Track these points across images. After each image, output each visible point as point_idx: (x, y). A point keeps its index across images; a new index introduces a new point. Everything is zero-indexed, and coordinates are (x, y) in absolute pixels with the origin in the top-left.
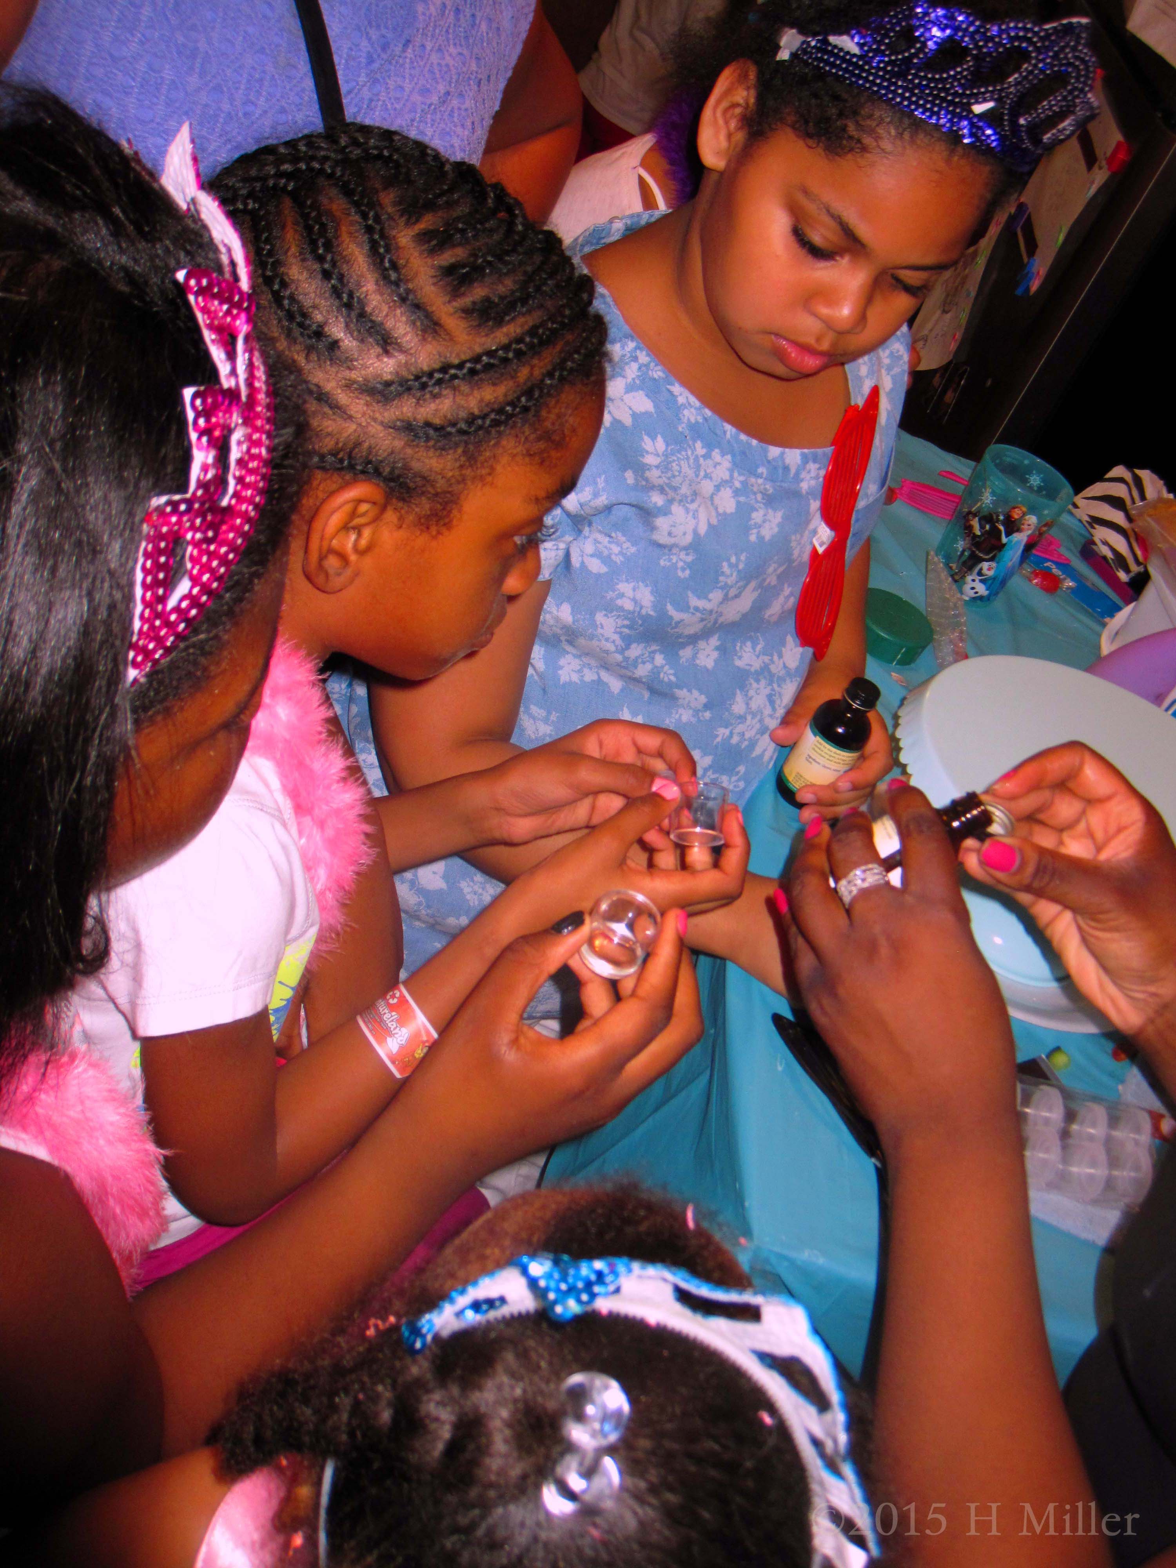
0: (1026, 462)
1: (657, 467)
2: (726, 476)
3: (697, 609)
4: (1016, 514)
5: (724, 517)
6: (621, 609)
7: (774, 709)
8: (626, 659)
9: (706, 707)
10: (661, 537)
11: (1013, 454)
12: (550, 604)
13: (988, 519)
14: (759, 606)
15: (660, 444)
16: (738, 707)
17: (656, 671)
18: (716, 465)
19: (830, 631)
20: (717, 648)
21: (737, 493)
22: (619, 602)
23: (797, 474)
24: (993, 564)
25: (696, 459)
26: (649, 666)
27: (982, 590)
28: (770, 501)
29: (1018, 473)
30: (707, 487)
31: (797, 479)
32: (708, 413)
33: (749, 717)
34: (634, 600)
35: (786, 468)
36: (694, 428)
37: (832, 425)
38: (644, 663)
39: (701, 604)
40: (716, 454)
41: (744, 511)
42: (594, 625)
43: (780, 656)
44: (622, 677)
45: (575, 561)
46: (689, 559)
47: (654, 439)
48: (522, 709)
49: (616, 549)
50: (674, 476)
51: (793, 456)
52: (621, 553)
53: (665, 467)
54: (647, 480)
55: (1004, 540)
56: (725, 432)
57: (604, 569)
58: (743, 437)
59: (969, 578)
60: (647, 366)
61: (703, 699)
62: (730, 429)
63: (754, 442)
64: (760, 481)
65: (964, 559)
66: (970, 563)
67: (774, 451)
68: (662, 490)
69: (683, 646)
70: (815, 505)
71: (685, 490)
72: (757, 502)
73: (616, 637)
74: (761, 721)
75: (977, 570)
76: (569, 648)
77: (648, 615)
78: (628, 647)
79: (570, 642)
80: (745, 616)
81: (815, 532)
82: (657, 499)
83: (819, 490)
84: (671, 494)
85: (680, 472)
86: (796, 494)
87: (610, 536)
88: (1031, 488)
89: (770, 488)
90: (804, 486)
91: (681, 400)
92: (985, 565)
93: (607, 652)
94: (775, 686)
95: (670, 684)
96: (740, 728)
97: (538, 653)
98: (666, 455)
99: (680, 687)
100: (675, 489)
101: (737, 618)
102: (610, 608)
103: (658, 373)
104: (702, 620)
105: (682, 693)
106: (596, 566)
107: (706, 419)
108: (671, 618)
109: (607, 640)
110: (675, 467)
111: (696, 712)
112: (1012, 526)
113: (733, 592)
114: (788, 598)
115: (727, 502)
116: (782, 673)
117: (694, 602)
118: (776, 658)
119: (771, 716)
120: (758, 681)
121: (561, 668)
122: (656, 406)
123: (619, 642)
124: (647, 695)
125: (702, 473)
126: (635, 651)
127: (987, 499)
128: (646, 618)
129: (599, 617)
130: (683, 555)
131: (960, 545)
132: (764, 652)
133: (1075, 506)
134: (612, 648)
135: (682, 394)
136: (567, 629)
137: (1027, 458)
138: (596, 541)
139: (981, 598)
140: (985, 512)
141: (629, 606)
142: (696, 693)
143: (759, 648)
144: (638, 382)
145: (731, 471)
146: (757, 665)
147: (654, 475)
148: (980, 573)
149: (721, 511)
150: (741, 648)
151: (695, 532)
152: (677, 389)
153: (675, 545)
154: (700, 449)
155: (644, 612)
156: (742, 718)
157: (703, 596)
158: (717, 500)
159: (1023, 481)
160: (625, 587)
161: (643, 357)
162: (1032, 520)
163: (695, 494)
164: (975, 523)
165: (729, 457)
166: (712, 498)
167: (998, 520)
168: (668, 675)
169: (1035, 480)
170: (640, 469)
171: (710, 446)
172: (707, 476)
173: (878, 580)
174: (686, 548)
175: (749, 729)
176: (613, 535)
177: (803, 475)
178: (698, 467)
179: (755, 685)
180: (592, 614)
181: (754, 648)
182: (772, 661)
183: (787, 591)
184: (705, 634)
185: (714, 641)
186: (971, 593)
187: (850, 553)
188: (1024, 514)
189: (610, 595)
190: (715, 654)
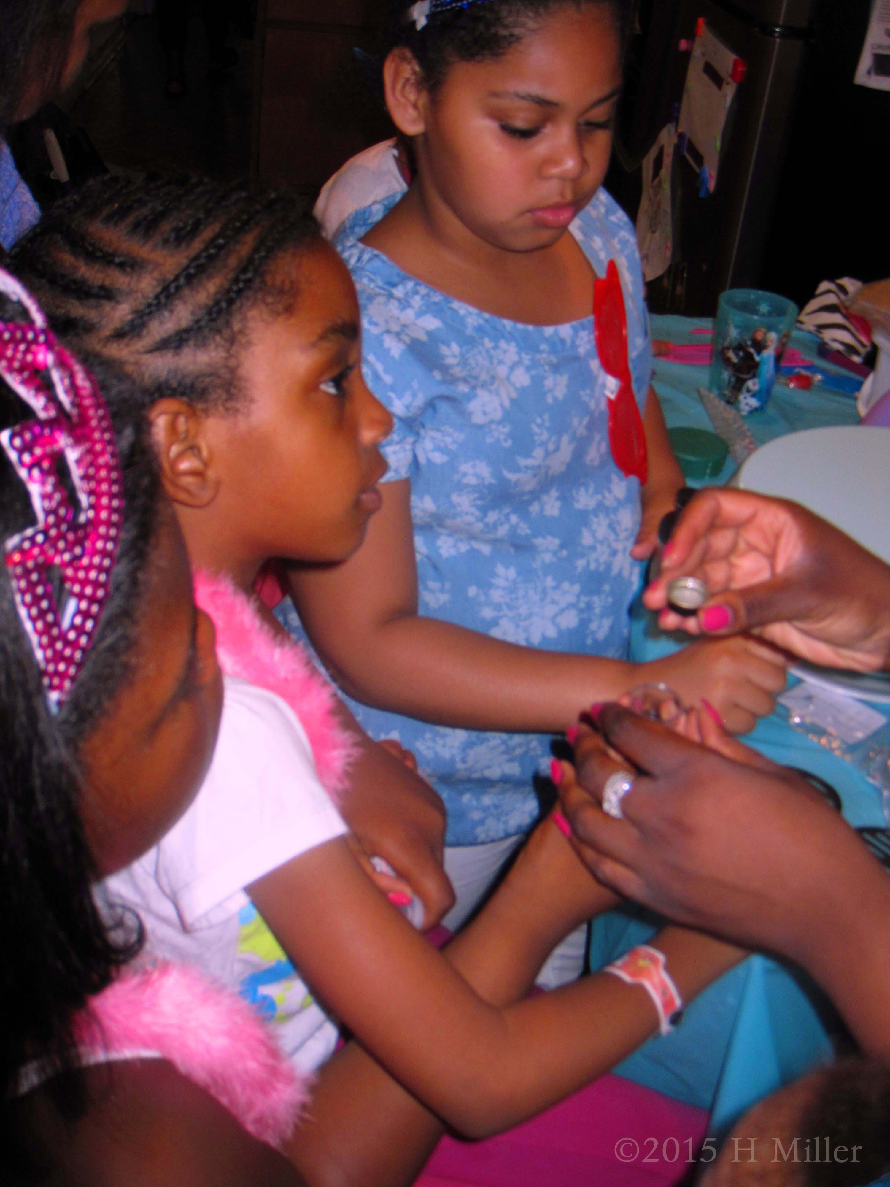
0: (753, 297)
1: (458, 365)
2: (516, 358)
3: (526, 467)
4: (759, 336)
5: (523, 391)
6: (467, 486)
7: (617, 534)
8: (487, 525)
9: (562, 546)
10: (478, 419)
11: (741, 295)
12: (414, 500)
13: (739, 347)
14: (579, 454)
15: (455, 348)
16: (587, 539)
17: (514, 529)
18: (505, 352)
19: (644, 459)
20: (558, 498)
21: (528, 369)
22: (465, 481)
23: (573, 342)
24: (756, 380)
25: (488, 351)
26: (506, 527)
27: (754, 402)
28: (556, 369)
29: (749, 308)
30: (502, 371)
31: (574, 346)
32: (487, 316)
33: (598, 546)
34: (476, 475)
35: (562, 341)
36: (479, 329)
37: (587, 298)
38: (502, 524)
39: (530, 462)
40: (503, 344)
41: (537, 382)
42: (453, 506)
43: (610, 491)
44: (487, 541)
45: (422, 459)
46: (507, 430)
47: (448, 346)
48: (421, 587)
49: (448, 440)
50: (473, 369)
51: (565, 330)
52: (454, 442)
53: (464, 362)
54: (452, 375)
55: (757, 358)
56: (504, 327)
57: (445, 459)
58: (520, 326)
59: (741, 397)
60: (428, 295)
61: (557, 541)
62: (508, 324)
63: (530, 328)
64: (544, 355)
65: (732, 384)
66: (738, 386)
67: (549, 330)
68: (465, 380)
69: (529, 503)
70: (595, 364)
71: (484, 377)
72: (545, 371)
73: (473, 510)
74: (609, 546)
75: (744, 389)
76: (441, 530)
77: (491, 484)
78: (485, 515)
79: (441, 525)
80: (569, 465)
81: (604, 386)
82: (463, 388)
83: (594, 351)
84: (473, 382)
85: (477, 364)
86: (576, 358)
87: (441, 431)
88: (763, 315)
89: (554, 359)
90: (582, 351)
91: (462, 312)
92: (750, 384)
93: (470, 524)
94: (612, 516)
95: (527, 537)
96: (593, 556)
97: (419, 541)
98: (462, 355)
99: (536, 537)
100: (476, 378)
101: (563, 468)
102: (460, 488)
103: (437, 298)
104: (535, 476)
105: (538, 541)
106: (438, 458)
107: (486, 321)
108: (509, 481)
109: (467, 514)
110: (472, 361)
111: (555, 553)
112: (760, 347)
113: (551, 447)
114: (599, 443)
115: (521, 378)
116: (615, 504)
117: (523, 462)
118: (606, 494)
119: (617, 540)
120: (596, 516)
121: (440, 547)
122: (444, 321)
123: (477, 513)
124: (512, 550)
125: (495, 361)
126: (492, 517)
127: (733, 333)
128: (490, 487)
129: (455, 498)
130: (501, 428)
131: (726, 375)
132: (596, 492)
133: (802, 323)
134: (470, 519)
135: (461, 308)
136: (434, 516)
137: (752, 294)
138: (433, 439)
139: (756, 410)
140: (735, 344)
141: (472, 481)
142: (549, 538)
143: (591, 489)
144: (424, 308)
145: (519, 353)
146: (592, 503)
147: (457, 371)
148: (748, 391)
149: (518, 385)
150: (577, 493)
151: (502, 406)
152: (456, 305)
153: (492, 422)
154: (488, 343)
155: (486, 483)
156: (593, 548)
157: (528, 455)
158: (513, 378)
159: (755, 312)
160: (465, 467)
161: (423, 290)
162: (773, 336)
163: (493, 378)
164: (731, 355)
165: (513, 344)
166: (508, 378)
167: (747, 346)
168: (524, 529)
169: (764, 308)
170: (445, 369)
171: (496, 340)
172: (500, 362)
173: (673, 421)
174: (500, 422)
175: (602, 555)
176: (442, 429)
177: (578, 342)
178: (491, 357)
179: (595, 520)
180: (448, 496)
181: (587, 491)
182: (604, 497)
183: (597, 437)
184: (543, 488)
185: (554, 493)
186: (747, 408)
187: (640, 397)
188: (765, 334)
189: (456, 477)
190: (558, 504)
